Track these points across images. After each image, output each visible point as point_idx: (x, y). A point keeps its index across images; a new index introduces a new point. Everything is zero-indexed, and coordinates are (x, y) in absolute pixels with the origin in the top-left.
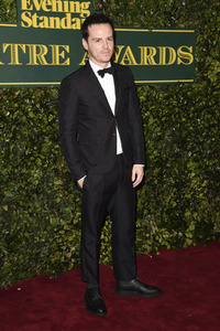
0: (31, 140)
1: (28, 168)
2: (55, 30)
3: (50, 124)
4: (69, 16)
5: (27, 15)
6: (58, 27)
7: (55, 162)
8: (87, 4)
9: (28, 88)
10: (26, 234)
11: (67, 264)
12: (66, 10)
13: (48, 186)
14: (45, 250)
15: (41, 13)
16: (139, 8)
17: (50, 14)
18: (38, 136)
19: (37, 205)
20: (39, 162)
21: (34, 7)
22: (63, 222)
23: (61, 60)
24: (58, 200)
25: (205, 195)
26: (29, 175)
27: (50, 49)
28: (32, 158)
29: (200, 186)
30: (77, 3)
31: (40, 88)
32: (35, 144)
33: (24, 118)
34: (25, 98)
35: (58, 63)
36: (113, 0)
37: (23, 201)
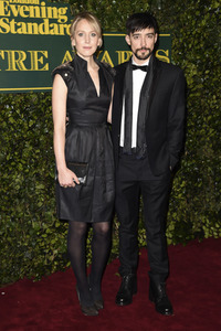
0: (12, 145)
1: (10, 173)
2: (33, 36)
3: (30, 129)
4: (47, 21)
5: (5, 21)
6: (36, 33)
7: (35, 167)
8: (65, 10)
9: (7, 93)
10: (9, 239)
11: (50, 267)
12: (44, 16)
13: (29, 191)
14: (28, 254)
15: (19, 19)
16: (116, 13)
17: (28, 20)
18: (19, 141)
19: (19, 209)
20: (20, 167)
21: (12, 13)
22: (45, 226)
23: (40, 66)
24: (40, 204)
25: (184, 195)
26: (11, 180)
27: (28, 55)
28: (13, 164)
29: (178, 187)
30: (55, 8)
31: (20, 93)
32: (15, 150)
33: (5, 124)
34: (5, 103)
35: (37, 69)
36: (89, 6)
37: (5, 206)
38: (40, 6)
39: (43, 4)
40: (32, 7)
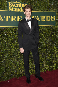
0: (12, 41)
3: (17, 37)
4: (21, 8)
5: (10, 8)
6: (19, 11)
7: (18, 47)
9: (11, 28)
10: (10, 67)
11: (21, 75)
12: (21, 6)
13: (16, 54)
14: (15, 71)
15: (14, 7)
16: (40, 6)
18: (13, 40)
19: (13, 59)
20: (14, 47)
21: (12, 6)
22: (20, 63)
24: (19, 58)
26: (11, 51)
27: (16, 17)
28: (12, 46)
30: (24, 5)
31: (14, 27)
32: (13, 43)
33: (10, 36)
34: (10, 30)
35: (19, 21)
36: (33, 4)
37: (10, 58)
38: (20, 4)
39: (21, 3)
40: (18, 4)
